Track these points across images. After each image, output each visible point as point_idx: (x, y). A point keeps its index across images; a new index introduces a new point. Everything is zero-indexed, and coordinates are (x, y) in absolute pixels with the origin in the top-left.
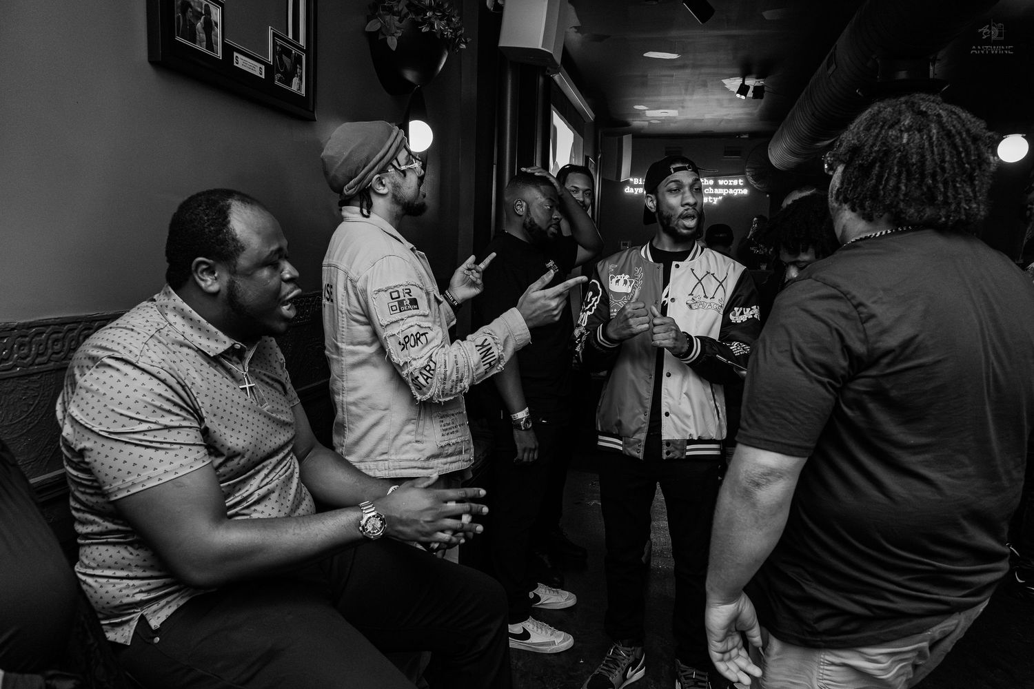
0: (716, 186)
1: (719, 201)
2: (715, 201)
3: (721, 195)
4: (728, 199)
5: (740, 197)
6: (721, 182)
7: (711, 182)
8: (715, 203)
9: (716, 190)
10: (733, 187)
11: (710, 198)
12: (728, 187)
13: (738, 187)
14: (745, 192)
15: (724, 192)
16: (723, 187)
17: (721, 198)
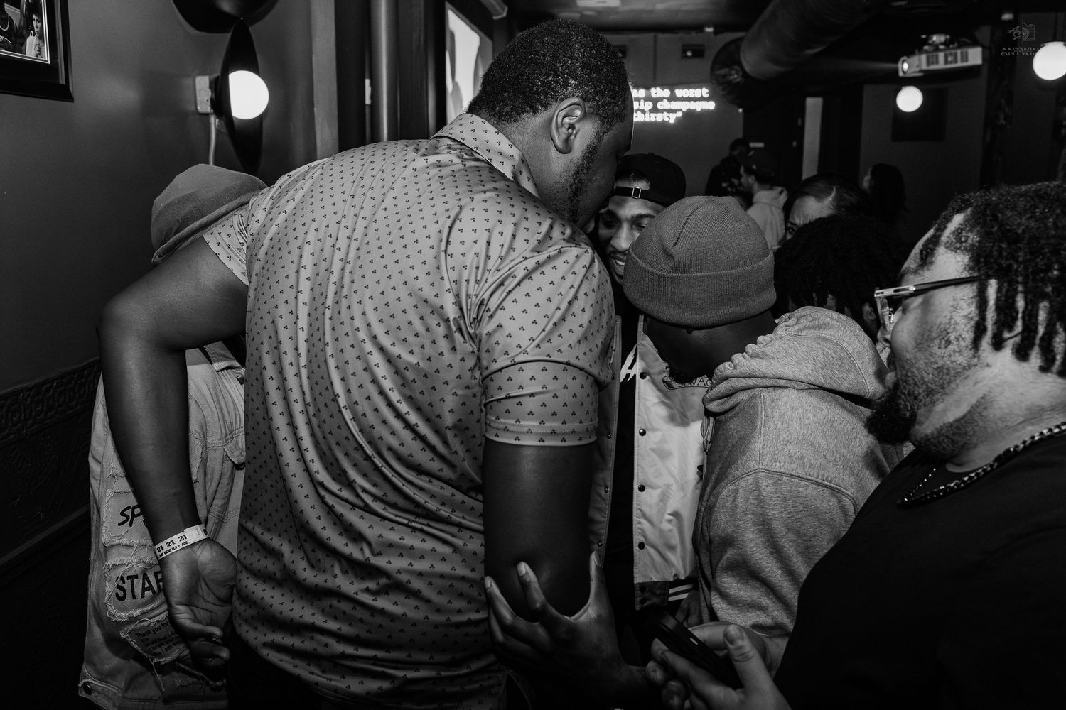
0: (673, 98)
1: (677, 119)
2: (672, 119)
3: (680, 110)
4: (689, 114)
5: (705, 113)
6: (680, 93)
7: (667, 93)
8: (672, 121)
9: (673, 102)
10: (695, 99)
11: (666, 114)
12: (689, 99)
13: (702, 99)
14: (711, 105)
15: (685, 106)
16: (683, 99)
17: (679, 114)
